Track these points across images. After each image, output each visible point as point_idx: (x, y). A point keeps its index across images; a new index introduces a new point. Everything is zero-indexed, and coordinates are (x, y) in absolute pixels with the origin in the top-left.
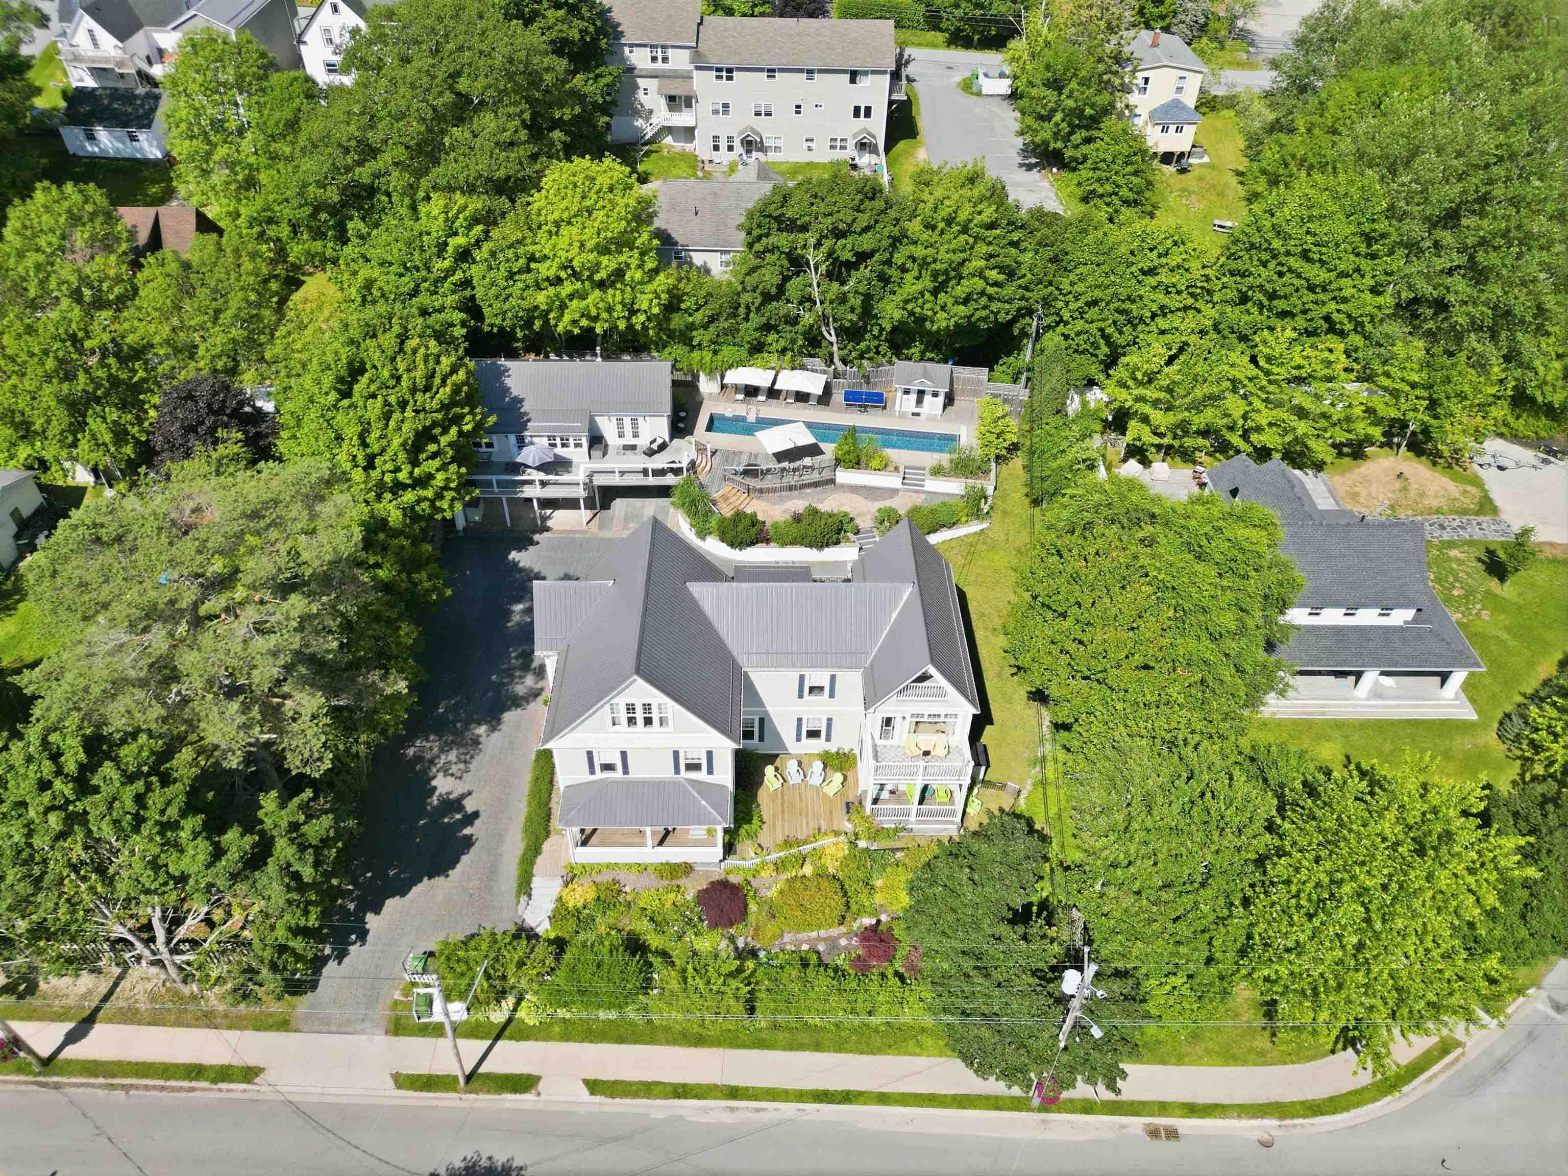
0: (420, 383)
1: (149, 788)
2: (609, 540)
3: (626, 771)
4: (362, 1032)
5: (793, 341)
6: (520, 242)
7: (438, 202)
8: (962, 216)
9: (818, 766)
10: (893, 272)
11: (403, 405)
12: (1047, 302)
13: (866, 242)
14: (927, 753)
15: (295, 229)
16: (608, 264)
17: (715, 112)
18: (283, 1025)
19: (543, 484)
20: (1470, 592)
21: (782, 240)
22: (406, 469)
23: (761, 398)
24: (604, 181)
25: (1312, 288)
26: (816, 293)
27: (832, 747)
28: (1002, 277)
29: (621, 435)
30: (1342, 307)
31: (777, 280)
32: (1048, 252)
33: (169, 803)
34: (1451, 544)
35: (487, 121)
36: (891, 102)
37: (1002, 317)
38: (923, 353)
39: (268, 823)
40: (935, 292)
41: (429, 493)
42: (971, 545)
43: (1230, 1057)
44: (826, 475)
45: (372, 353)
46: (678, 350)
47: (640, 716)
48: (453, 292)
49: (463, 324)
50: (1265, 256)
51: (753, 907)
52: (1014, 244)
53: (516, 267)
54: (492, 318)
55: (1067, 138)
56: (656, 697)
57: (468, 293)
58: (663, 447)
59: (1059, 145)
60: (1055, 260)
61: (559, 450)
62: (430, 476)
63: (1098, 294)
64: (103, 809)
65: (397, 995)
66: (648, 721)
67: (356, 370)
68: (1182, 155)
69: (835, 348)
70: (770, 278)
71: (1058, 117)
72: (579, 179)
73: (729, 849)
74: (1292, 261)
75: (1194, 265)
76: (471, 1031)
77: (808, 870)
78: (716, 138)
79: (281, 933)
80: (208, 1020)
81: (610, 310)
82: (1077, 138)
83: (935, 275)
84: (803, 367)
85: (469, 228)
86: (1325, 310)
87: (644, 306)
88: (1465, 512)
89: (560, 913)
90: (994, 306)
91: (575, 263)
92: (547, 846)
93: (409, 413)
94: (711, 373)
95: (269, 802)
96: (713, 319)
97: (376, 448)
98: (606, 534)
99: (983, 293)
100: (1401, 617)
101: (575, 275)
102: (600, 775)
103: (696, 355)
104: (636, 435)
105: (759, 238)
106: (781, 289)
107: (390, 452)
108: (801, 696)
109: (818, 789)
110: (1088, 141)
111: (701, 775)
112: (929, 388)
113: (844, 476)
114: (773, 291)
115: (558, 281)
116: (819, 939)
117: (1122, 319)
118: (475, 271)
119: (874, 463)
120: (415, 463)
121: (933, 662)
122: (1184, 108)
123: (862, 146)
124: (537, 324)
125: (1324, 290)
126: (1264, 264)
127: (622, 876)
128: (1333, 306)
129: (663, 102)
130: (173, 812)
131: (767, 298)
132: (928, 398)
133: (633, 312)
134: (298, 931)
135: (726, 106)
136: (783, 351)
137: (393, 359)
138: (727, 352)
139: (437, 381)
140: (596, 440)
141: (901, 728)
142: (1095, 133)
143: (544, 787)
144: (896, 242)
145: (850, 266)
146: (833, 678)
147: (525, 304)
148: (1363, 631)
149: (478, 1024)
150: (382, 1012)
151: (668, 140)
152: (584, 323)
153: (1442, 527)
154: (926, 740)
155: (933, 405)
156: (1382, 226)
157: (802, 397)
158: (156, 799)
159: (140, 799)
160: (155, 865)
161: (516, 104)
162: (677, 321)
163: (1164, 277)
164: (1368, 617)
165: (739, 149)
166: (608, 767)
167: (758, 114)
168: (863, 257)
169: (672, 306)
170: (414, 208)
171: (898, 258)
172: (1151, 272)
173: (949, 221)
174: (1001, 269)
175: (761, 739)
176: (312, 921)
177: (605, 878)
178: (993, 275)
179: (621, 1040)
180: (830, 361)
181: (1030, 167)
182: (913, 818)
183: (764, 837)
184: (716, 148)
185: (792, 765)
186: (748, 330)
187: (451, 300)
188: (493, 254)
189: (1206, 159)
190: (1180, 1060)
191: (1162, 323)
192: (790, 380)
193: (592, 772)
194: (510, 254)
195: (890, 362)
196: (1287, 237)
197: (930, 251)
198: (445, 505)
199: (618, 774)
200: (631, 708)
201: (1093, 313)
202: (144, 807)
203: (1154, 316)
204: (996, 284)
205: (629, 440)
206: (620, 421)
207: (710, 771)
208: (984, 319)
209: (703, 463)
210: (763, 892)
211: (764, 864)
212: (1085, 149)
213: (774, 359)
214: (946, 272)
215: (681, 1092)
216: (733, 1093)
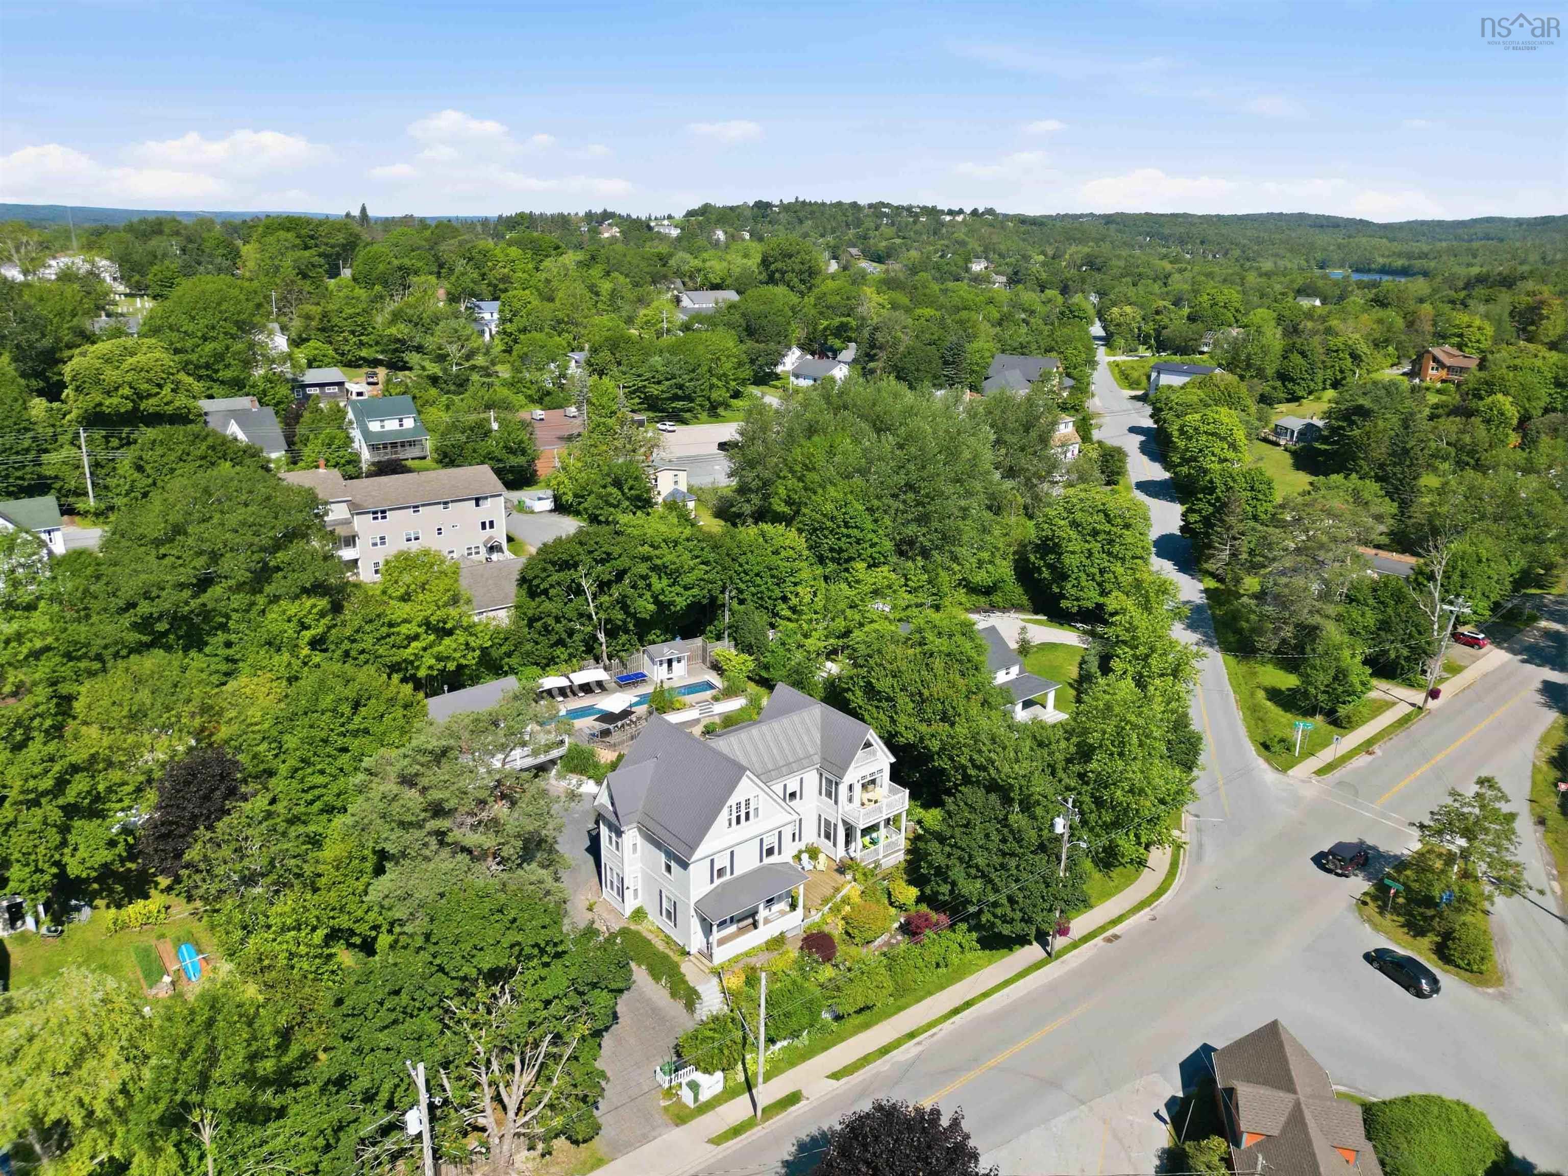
3: (732, 871)
4: (660, 1135)
5: (577, 649)
9: (806, 857)
14: (876, 802)
18: (600, 1162)
26: (591, 607)
27: (803, 846)
43: (1106, 895)
47: (743, 812)
51: (834, 943)
56: (753, 790)
65: (662, 1103)
66: (748, 816)
69: (604, 647)
76: (732, 1092)
77: (849, 907)
81: (455, 651)
84: (583, 669)
89: (729, 997)
92: (684, 970)
100: (1014, 672)
102: (716, 882)
106: (564, 611)
109: (814, 870)
111: (775, 859)
112: (675, 656)
114: (559, 614)
119: (675, 707)
122: (682, 492)
123: (492, 549)
127: (750, 960)
132: (675, 664)
133: (470, 650)
135: (382, 538)
136: (570, 659)
141: (857, 791)
146: (801, 781)
149: (735, 1086)
150: (662, 1122)
155: (680, 667)
164: (1002, 677)
166: (721, 872)
167: (409, 540)
168: (622, 573)
180: (601, 658)
182: (882, 855)
192: (580, 678)
193: (712, 881)
195: (640, 649)
199: (728, 875)
200: (739, 806)
207: (780, 851)
210: (834, 931)
211: (824, 915)
213: (563, 667)
215: (885, 1051)
216: (912, 1035)
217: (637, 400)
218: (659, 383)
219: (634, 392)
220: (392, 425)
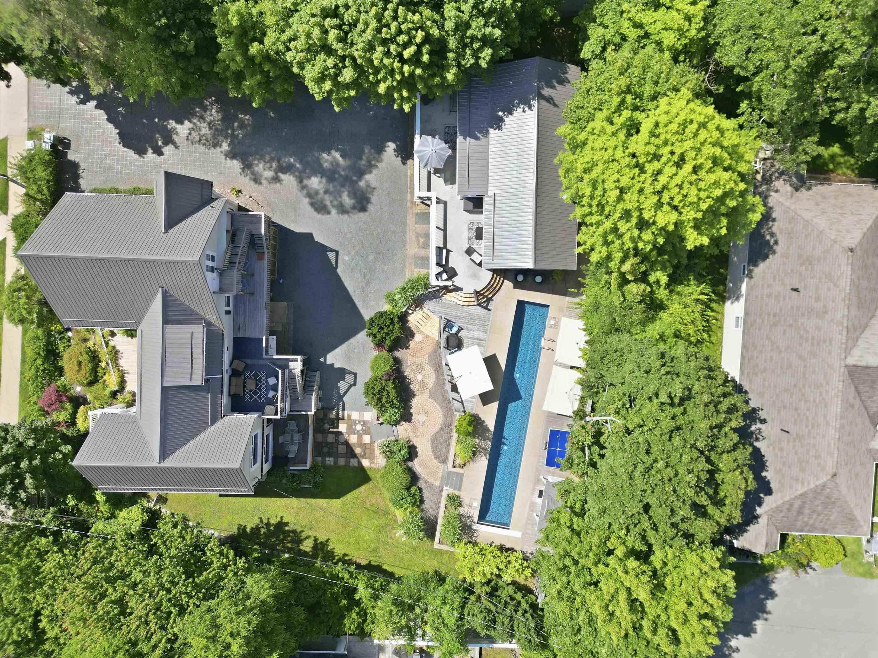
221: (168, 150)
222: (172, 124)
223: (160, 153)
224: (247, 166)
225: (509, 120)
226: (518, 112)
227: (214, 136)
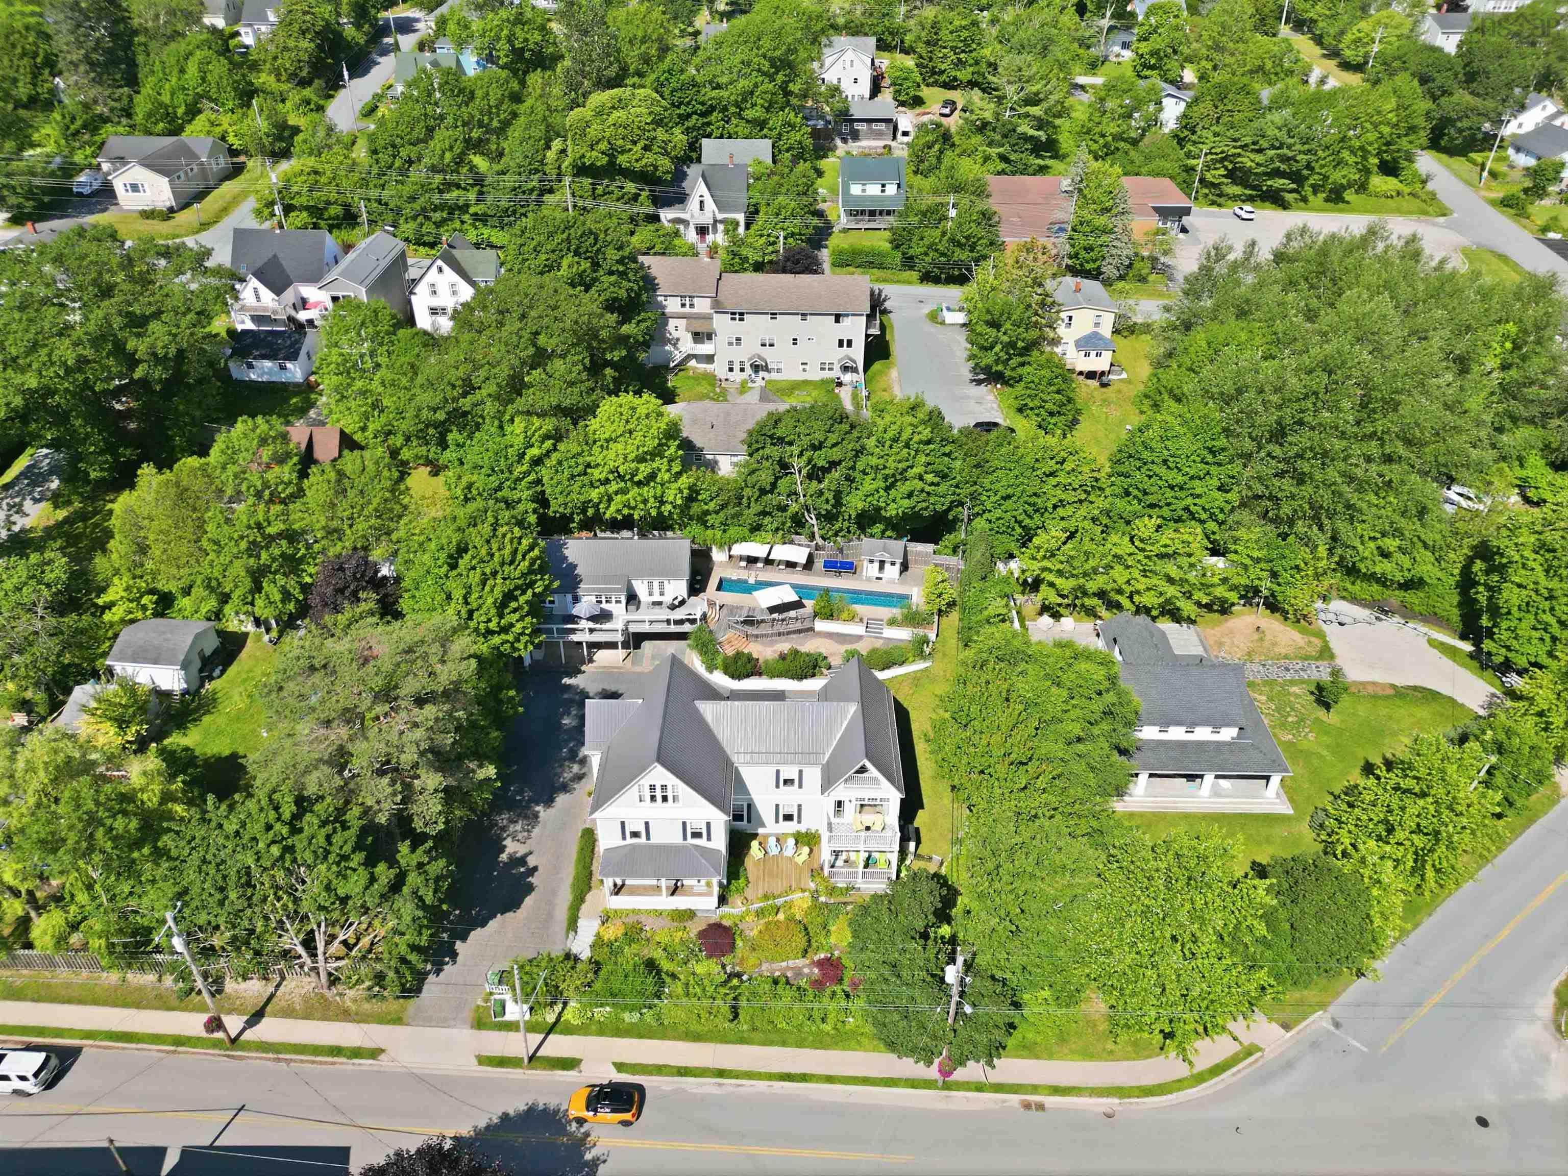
0: (508, 559)
1: (335, 831)
2: (640, 674)
3: (648, 838)
4: (454, 1026)
5: (783, 524)
6: (579, 454)
7: (519, 425)
8: (905, 436)
9: (791, 842)
10: (857, 475)
11: (494, 574)
12: (973, 497)
13: (836, 454)
14: (868, 828)
15: (408, 439)
16: (644, 470)
17: (730, 344)
18: (398, 1020)
19: (591, 631)
20: (1301, 720)
21: (774, 451)
22: (495, 620)
23: (760, 565)
24: (642, 411)
25: (1172, 487)
26: (799, 489)
27: (803, 828)
28: (937, 480)
29: (651, 594)
30: (1197, 501)
31: (771, 479)
32: (973, 461)
33: (345, 842)
34: (1292, 682)
35: (558, 366)
36: (867, 336)
37: (938, 507)
38: (883, 532)
39: (403, 862)
40: (887, 489)
41: (510, 637)
42: (916, 679)
43: (1088, 1054)
44: (807, 625)
45: (476, 537)
46: (695, 529)
47: (659, 794)
48: (528, 489)
49: (535, 511)
50: (1138, 464)
51: (739, 943)
52: (948, 455)
53: (576, 471)
54: (555, 508)
55: (1006, 362)
56: (671, 780)
57: (539, 488)
58: (682, 603)
59: (1000, 368)
60: (977, 466)
61: (604, 606)
62: (512, 625)
63: (1010, 491)
64: (305, 843)
65: (480, 1002)
66: (665, 799)
67: (462, 550)
68: (1103, 373)
69: (816, 529)
70: (765, 477)
71: (998, 348)
72: (624, 410)
73: (723, 900)
74: (1155, 468)
75: (1086, 469)
76: (532, 1028)
77: (781, 916)
78: (731, 363)
79: (403, 949)
80: (345, 1015)
81: (645, 502)
82: (1013, 362)
83: (886, 478)
84: (792, 542)
85: (542, 442)
86: (1183, 504)
87: (671, 499)
88: (1306, 658)
89: (598, 943)
90: (932, 500)
91: (621, 470)
92: (589, 897)
93: (499, 581)
94: (721, 546)
95: (404, 848)
96: (723, 507)
97: (475, 605)
98: (638, 669)
99: (922, 491)
100: (1228, 734)
101: (621, 477)
102: (630, 841)
103: (709, 532)
104: (662, 594)
105: (758, 450)
106: (774, 485)
107: (484, 608)
108: (777, 786)
109: (790, 859)
110: (1022, 364)
111: (702, 842)
112: (887, 558)
113: (821, 625)
114: (768, 488)
115: (607, 481)
116: (788, 968)
117: (1030, 509)
118: (545, 473)
119: (844, 616)
120: (501, 616)
121: (868, 756)
122: (1101, 338)
123: (845, 369)
124: (590, 512)
125: (1181, 488)
126: (1139, 469)
127: (643, 919)
128: (1189, 501)
129: (689, 336)
130: (347, 848)
131: (763, 492)
132: (887, 566)
133: (662, 503)
134: (414, 948)
135: (738, 339)
136: (777, 529)
137: (488, 542)
138: (733, 531)
139: (519, 557)
140: (632, 598)
141: (850, 809)
142: (1027, 359)
143: (588, 854)
144: (858, 453)
145: (825, 471)
146: (801, 772)
147: (582, 498)
148: (1201, 745)
149: (537, 1023)
150: (468, 1014)
151: (693, 363)
152: (626, 511)
153: (1287, 669)
154: (868, 818)
155: (892, 572)
156: (1222, 442)
157: (791, 565)
158: (337, 839)
159: (328, 838)
160: (328, 888)
161: (579, 354)
162: (695, 509)
163: (1062, 478)
164: (1203, 734)
165: (749, 370)
166: (635, 834)
167: (763, 345)
168: (834, 464)
169: (692, 496)
170: (501, 427)
171: (860, 465)
172: (1052, 474)
173: (895, 440)
174: (937, 473)
175: (749, 821)
176: (424, 941)
177: (630, 920)
178: (929, 477)
179: (640, 1036)
180: (812, 537)
181: (979, 382)
182: (860, 880)
183: (749, 892)
184: (731, 370)
185: (772, 841)
186: (750, 514)
187: (526, 494)
188: (560, 463)
189: (1124, 376)
190: (1051, 1056)
191: (1061, 512)
192: (782, 552)
193: (624, 838)
194: (572, 462)
195: (859, 539)
196: (1152, 450)
197: (882, 461)
198: (521, 646)
199: (643, 839)
200: (652, 788)
201: (1008, 504)
202: (330, 844)
203: (1055, 507)
204: (932, 484)
205: (657, 598)
206: (650, 584)
207: (709, 839)
208: (926, 509)
209: (713, 615)
210: (747, 932)
211: (748, 912)
212: (1020, 370)
213: (769, 537)
214: (894, 475)
215: (683, 1072)
216: (721, 1073)
217: (1222, 172)
218: (1260, 151)
219: (1222, 160)
220: (873, 190)
221: (532, 861)
222: (504, 857)
223: (535, 869)
224: (565, 788)
225: (570, 560)
226: (566, 552)
227: (526, 817)
